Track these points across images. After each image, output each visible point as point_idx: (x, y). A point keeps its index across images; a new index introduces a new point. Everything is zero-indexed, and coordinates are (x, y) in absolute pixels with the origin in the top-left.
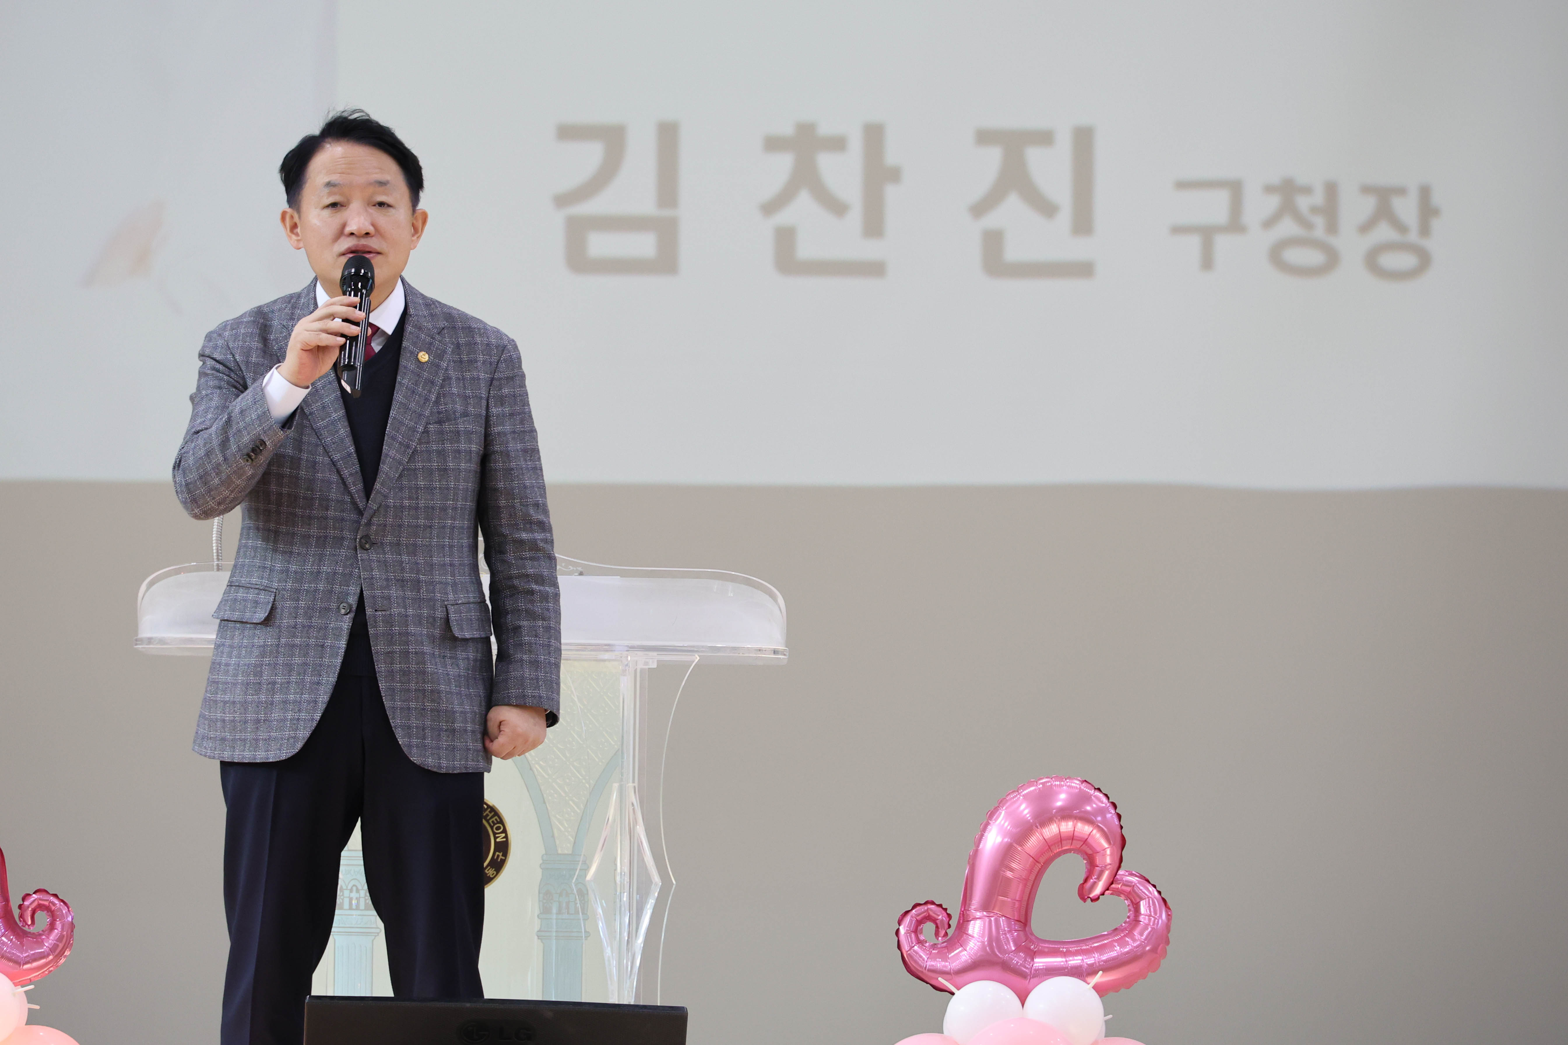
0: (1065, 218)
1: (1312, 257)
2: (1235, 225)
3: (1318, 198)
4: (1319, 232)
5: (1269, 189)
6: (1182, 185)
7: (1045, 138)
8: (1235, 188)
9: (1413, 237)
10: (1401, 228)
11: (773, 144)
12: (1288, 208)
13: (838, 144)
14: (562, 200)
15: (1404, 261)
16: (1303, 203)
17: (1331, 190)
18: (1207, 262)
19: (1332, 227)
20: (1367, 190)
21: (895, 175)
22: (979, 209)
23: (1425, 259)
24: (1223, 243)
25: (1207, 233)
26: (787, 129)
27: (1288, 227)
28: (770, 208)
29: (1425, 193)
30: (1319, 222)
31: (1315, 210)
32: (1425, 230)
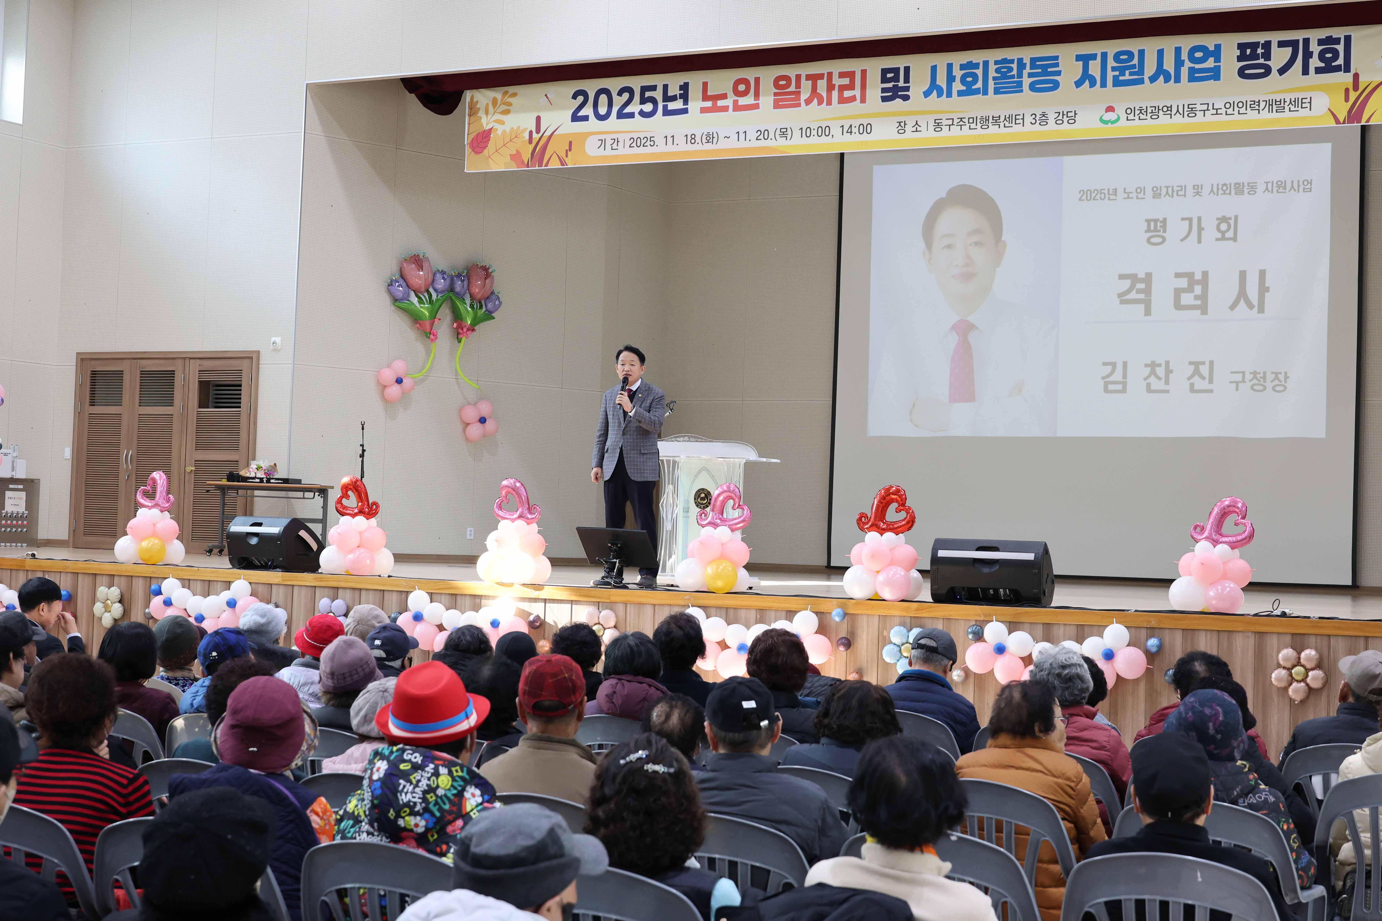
0: (1207, 380)
1: (1261, 388)
2: (1243, 381)
3: (1262, 375)
4: (1262, 382)
5: (1251, 373)
6: (1232, 373)
7: (1203, 363)
8: (1244, 373)
9: (1283, 383)
10: (1281, 381)
11: (1146, 365)
12: (1255, 377)
13: (1160, 365)
14: (1103, 378)
15: (1281, 388)
16: (1258, 376)
17: (1265, 373)
18: (1237, 389)
19: (1265, 381)
20: (1273, 373)
21: (1171, 372)
22: (1189, 379)
23: (1285, 388)
24: (1240, 385)
25: (1237, 383)
26: (1149, 362)
27: (1255, 381)
28: (1145, 379)
29: (1286, 373)
30: (1262, 380)
31: (1261, 378)
32: (1286, 382)
